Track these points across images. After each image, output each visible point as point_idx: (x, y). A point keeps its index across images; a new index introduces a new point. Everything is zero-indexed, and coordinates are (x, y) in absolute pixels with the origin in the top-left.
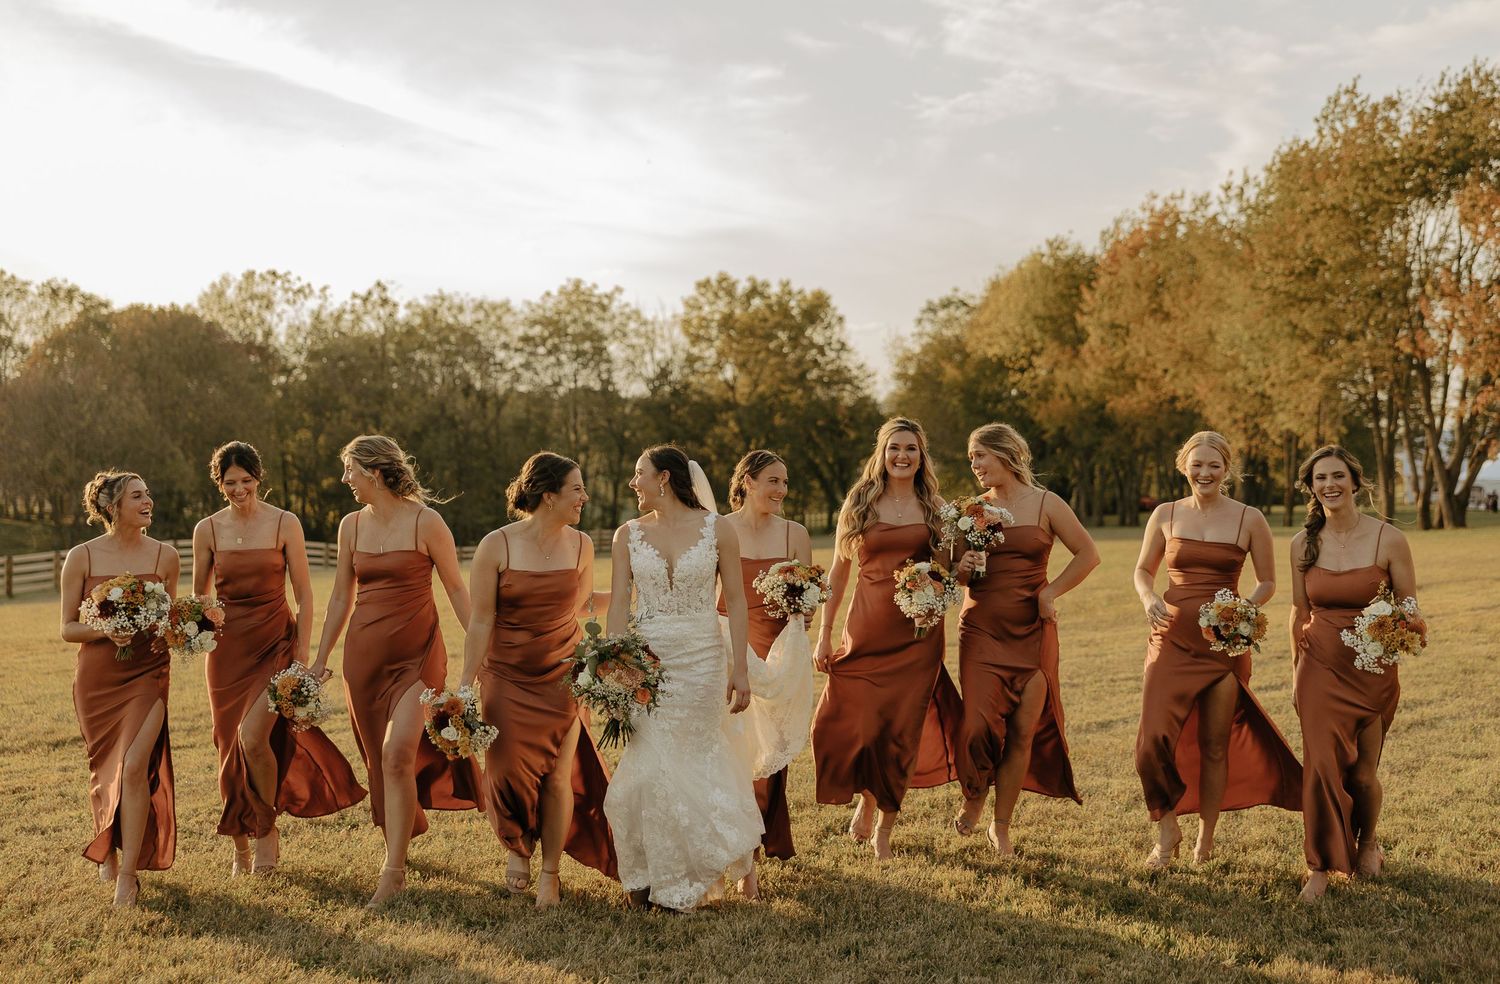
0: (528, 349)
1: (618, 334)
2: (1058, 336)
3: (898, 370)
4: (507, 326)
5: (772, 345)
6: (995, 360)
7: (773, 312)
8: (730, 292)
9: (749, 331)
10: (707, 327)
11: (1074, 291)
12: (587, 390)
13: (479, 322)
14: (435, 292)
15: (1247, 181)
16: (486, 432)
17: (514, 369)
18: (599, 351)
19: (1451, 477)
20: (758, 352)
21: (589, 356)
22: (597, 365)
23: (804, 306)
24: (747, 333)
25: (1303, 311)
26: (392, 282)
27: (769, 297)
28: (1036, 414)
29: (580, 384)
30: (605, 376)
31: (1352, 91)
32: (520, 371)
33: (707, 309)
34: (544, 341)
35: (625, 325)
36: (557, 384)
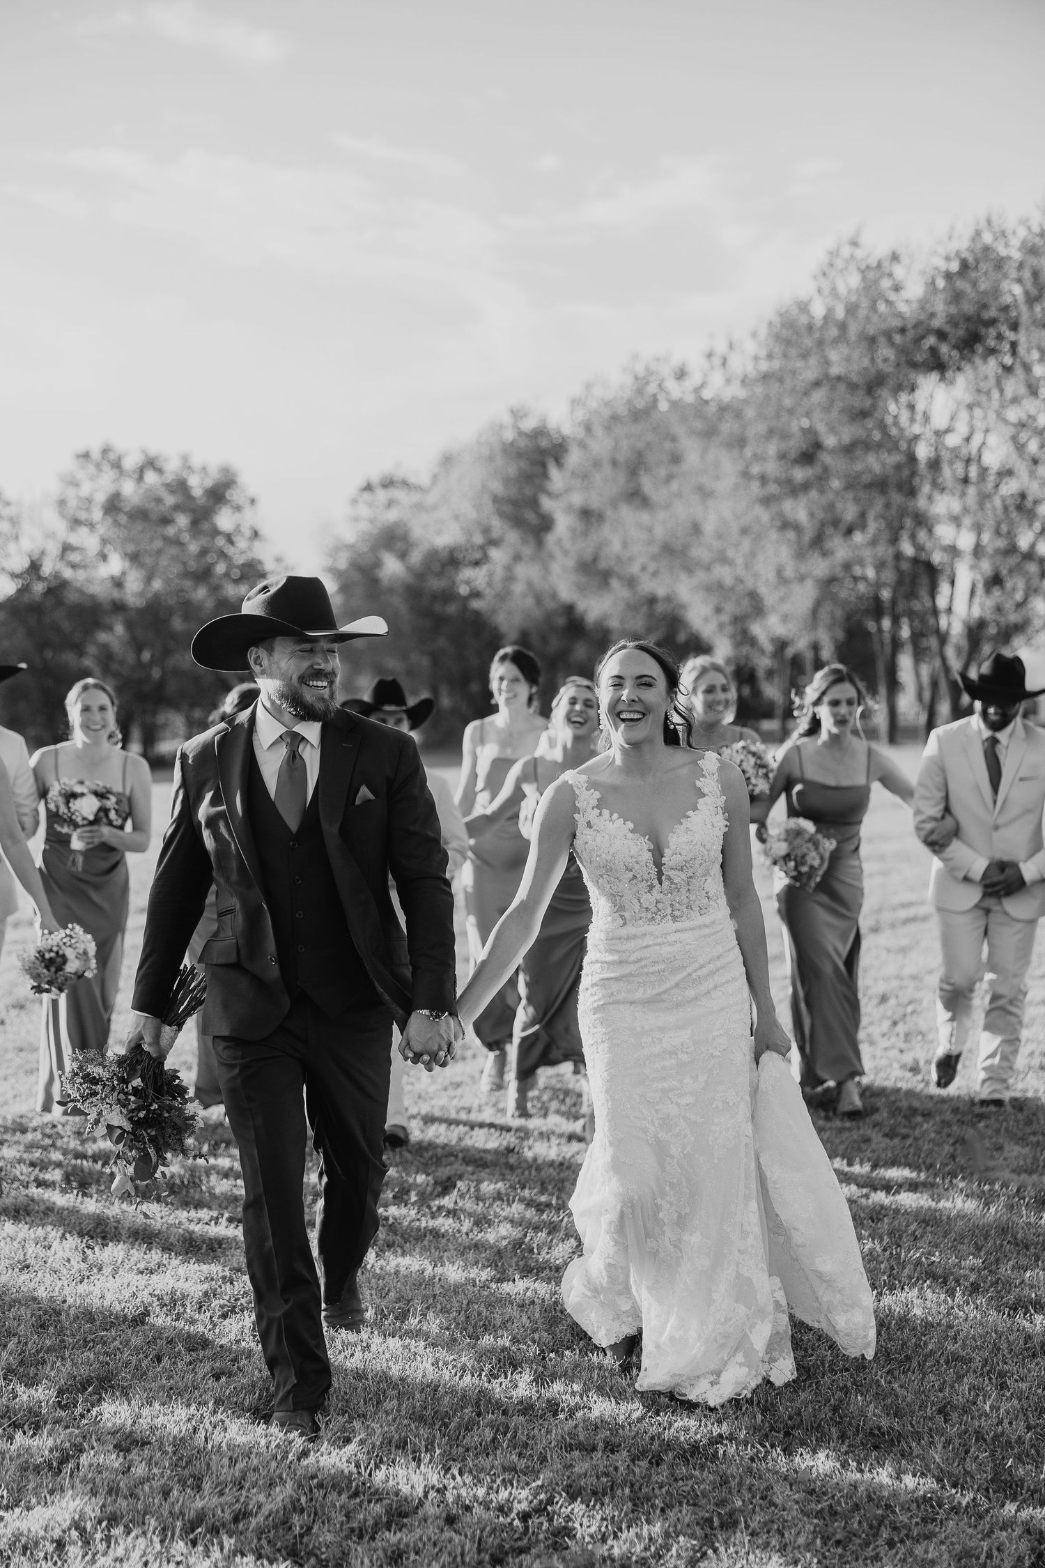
2: (518, 522)
5: (170, 531)
6: (445, 551)
7: (170, 492)
8: (117, 465)
9: (140, 515)
11: (538, 469)
15: (731, 346)
20: (152, 540)
23: (208, 484)
24: (138, 517)
25: (798, 499)
27: (167, 473)
31: (854, 243)
33: (87, 486)
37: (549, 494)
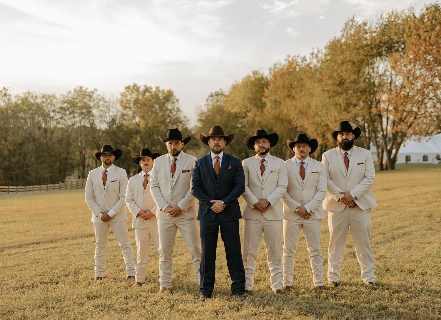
0: (62, 112)
1: (96, 106)
2: (256, 105)
3: (199, 118)
4: (54, 103)
5: (153, 110)
6: (234, 114)
7: (153, 98)
8: (137, 91)
9: (144, 104)
10: (129, 103)
11: (261, 89)
12: (84, 127)
13: (43, 102)
14: (26, 91)
15: (319, 52)
16: (47, 143)
17: (57, 119)
18: (89, 112)
19: (389, 152)
20: (148, 112)
21: (85, 114)
22: (89, 117)
23: (164, 95)
24: (144, 106)
25: (340, 97)
26: (10, 88)
27: (152, 92)
28: (249, 133)
29: (82, 124)
30: (91, 122)
31: (353, 21)
32: (59, 120)
33: (129, 97)
34: (68, 109)
35: (99, 103)
36: (73, 125)
37: (265, 97)
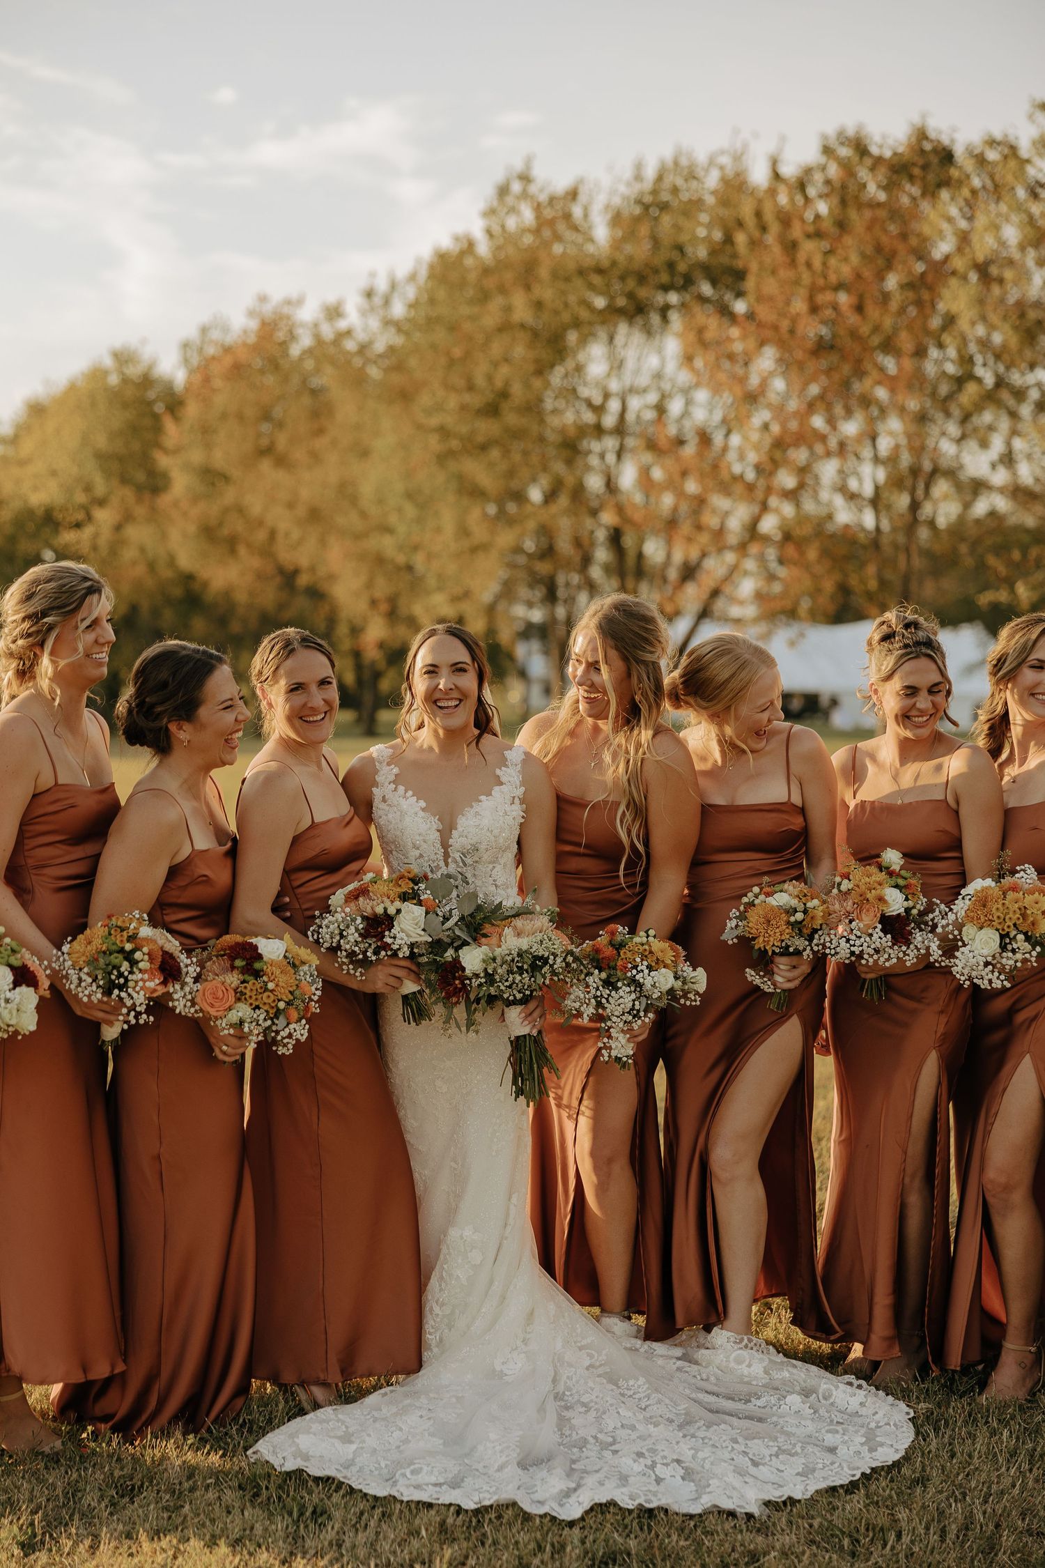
2: (124, 480)
6: (40, 510)
11: (150, 423)
15: (393, 287)
31: (525, 178)
37: (166, 451)
